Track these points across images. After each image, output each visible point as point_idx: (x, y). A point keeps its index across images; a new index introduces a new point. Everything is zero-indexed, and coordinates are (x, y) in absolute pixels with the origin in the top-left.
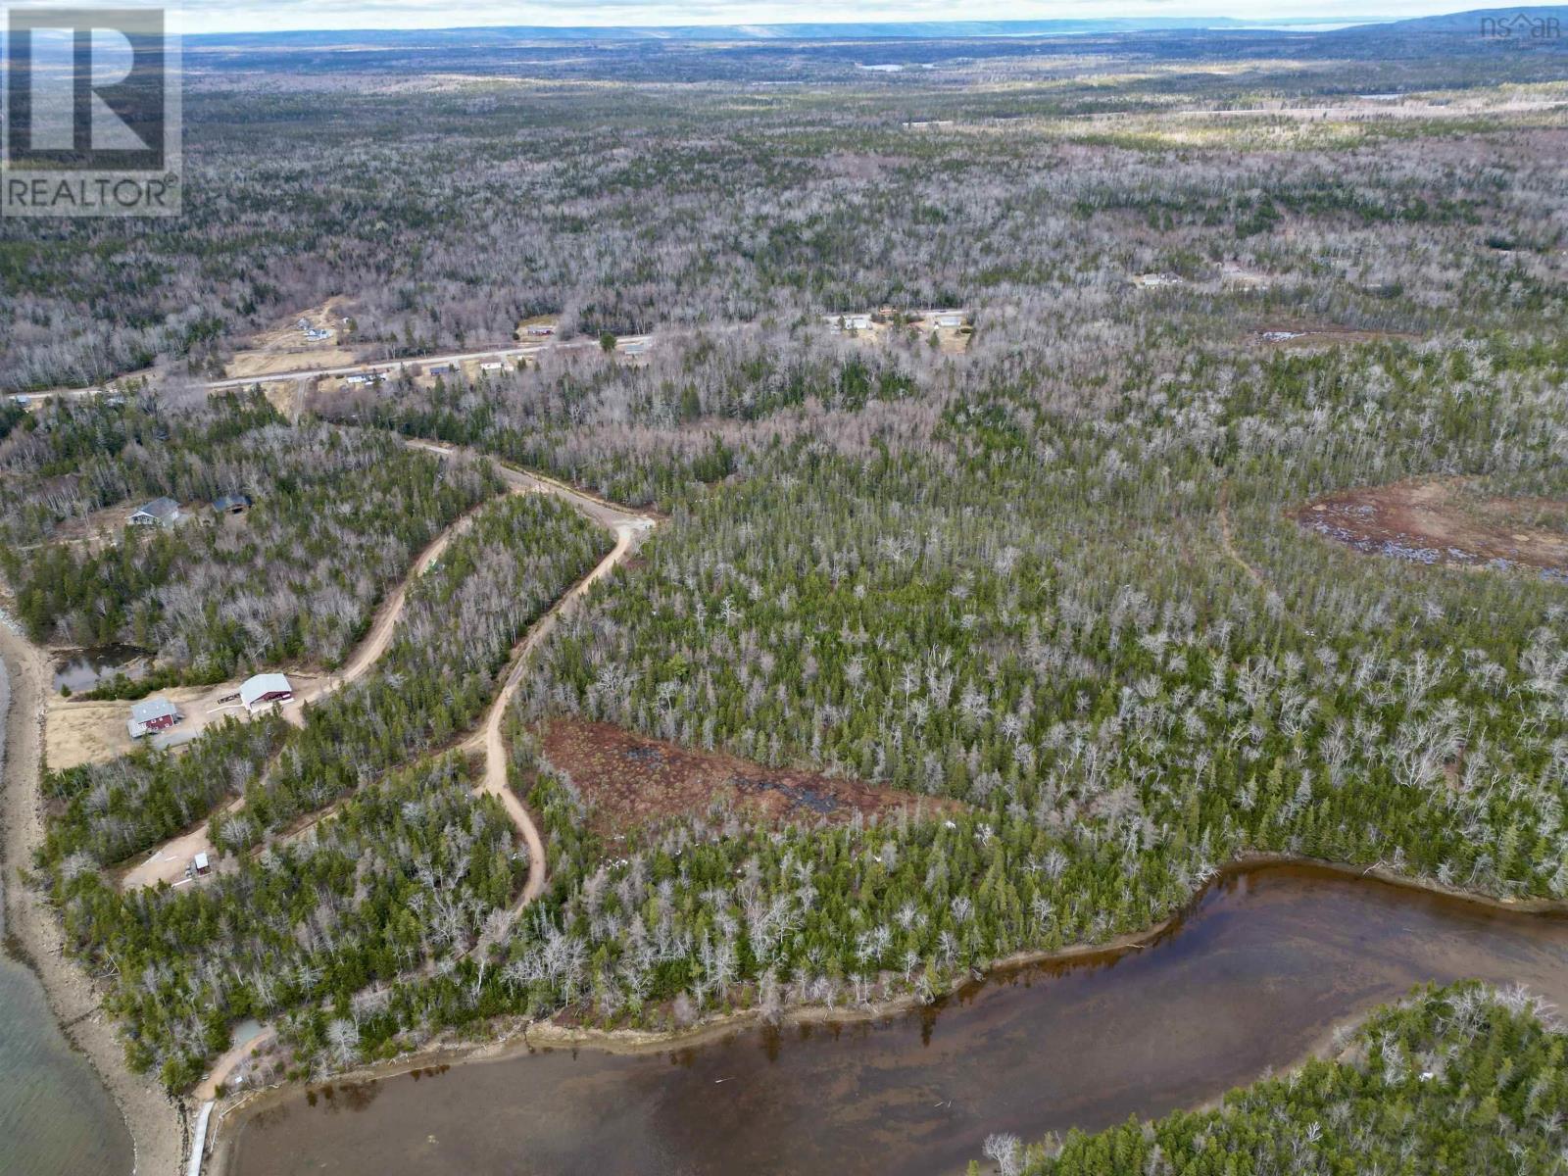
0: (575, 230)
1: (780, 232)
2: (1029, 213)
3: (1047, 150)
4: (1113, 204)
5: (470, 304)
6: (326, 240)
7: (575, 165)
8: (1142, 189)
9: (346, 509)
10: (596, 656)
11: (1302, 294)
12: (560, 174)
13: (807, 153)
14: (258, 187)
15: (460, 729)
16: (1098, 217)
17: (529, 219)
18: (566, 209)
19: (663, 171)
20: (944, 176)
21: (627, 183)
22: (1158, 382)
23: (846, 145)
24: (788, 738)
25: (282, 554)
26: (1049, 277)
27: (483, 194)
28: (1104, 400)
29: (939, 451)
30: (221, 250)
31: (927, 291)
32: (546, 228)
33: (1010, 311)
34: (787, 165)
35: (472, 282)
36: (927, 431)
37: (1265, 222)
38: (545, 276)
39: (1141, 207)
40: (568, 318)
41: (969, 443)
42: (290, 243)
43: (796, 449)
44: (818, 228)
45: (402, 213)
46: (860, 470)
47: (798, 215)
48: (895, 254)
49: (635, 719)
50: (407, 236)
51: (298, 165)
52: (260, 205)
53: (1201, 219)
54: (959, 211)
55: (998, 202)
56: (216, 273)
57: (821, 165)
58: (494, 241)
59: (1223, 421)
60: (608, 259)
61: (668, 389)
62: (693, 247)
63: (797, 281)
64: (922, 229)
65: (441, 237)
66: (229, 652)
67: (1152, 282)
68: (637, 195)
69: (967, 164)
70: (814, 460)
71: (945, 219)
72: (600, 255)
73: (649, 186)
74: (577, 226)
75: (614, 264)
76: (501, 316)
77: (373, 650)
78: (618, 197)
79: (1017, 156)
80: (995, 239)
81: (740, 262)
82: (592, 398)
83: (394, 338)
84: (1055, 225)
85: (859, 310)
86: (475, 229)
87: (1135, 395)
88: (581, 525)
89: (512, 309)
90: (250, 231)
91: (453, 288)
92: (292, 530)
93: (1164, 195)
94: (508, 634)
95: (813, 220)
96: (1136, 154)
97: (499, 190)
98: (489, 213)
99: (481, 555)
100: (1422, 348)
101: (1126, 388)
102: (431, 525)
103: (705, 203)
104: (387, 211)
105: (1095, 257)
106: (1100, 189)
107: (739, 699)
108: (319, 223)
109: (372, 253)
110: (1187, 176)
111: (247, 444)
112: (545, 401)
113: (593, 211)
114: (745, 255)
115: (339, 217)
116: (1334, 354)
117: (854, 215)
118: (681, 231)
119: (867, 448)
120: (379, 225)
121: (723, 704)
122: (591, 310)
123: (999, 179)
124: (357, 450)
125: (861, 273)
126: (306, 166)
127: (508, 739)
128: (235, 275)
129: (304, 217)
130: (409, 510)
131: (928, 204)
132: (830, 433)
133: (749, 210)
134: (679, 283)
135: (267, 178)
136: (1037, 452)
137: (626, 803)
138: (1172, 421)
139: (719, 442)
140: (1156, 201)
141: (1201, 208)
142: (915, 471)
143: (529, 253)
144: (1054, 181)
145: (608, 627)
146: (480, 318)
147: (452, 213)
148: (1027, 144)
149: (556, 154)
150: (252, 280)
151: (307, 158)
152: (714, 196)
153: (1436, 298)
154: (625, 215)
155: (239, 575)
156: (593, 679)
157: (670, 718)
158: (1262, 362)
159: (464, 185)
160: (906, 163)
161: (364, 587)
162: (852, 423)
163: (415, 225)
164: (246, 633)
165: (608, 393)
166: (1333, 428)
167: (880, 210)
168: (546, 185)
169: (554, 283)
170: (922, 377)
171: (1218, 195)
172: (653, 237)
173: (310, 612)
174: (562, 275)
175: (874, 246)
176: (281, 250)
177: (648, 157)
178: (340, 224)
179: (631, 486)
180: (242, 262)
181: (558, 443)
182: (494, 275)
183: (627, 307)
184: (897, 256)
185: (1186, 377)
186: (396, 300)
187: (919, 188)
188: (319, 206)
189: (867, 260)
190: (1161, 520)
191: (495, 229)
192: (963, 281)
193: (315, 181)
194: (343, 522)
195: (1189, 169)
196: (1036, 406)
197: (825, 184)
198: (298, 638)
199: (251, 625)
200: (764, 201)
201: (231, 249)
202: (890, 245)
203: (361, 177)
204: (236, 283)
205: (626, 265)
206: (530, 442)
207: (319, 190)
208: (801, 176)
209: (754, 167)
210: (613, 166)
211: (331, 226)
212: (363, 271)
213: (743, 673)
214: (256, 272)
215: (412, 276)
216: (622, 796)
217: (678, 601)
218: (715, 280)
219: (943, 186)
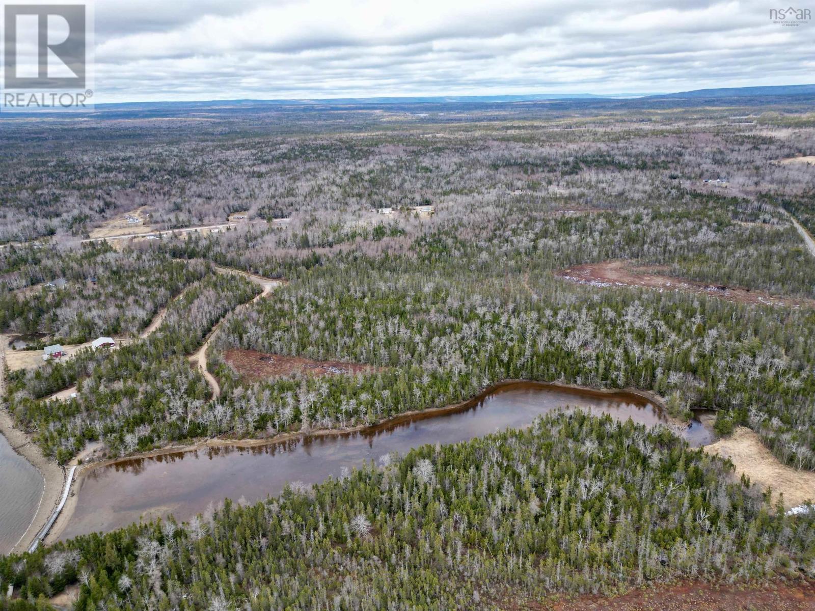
0: (259, 177)
1: (355, 176)
2: (469, 169)
3: (481, 143)
4: (508, 164)
5: (207, 206)
6: (140, 183)
7: (262, 151)
8: (521, 158)
9: (143, 279)
10: (248, 325)
11: (581, 196)
12: (254, 155)
13: (372, 145)
14: (109, 163)
15: (187, 353)
16: (501, 169)
17: (238, 172)
18: (255, 169)
19: (303, 153)
20: (433, 154)
21: (284, 158)
22: (509, 227)
23: (390, 143)
24: (328, 350)
25: (113, 295)
26: (472, 192)
27: (216, 164)
28: (484, 234)
29: (410, 254)
30: (89, 188)
31: (418, 198)
32: (245, 176)
33: (451, 204)
34: (360, 150)
35: (209, 198)
36: (406, 247)
37: (575, 169)
38: (243, 195)
39: (520, 165)
40: (253, 211)
41: (423, 251)
42: (123, 185)
43: (348, 254)
44: (372, 175)
45: (178, 172)
46: (374, 261)
47: (363, 170)
48: (406, 185)
49: (264, 346)
50: (179, 181)
51: (128, 154)
52: (109, 170)
53: (546, 169)
54: (437, 168)
55: (456, 164)
56: (86, 196)
57: (376, 150)
58: (220, 182)
59: (534, 241)
60: (273, 188)
61: (295, 236)
62: (313, 183)
63: (360, 196)
64: (419, 175)
65: (195, 181)
66: (87, 331)
67: (517, 193)
68: (289, 162)
69: (444, 149)
70: (355, 259)
71: (431, 171)
72: (270, 187)
73: (295, 159)
74: (260, 175)
75: (276, 190)
76: (221, 210)
77: (153, 328)
78: (280, 164)
79: (467, 145)
80: (452, 179)
81: (335, 189)
82: (260, 240)
83: (170, 220)
84: (480, 173)
85: (387, 207)
86: (211, 177)
87: (498, 233)
88: (248, 283)
89: (227, 209)
90: (104, 181)
91: (200, 201)
92: (118, 287)
93: (531, 160)
94: (212, 321)
95: (370, 172)
96: (521, 144)
97: (225, 162)
98: (219, 170)
99: (202, 293)
100: (623, 213)
101: (495, 230)
102: (180, 285)
103: (321, 165)
104: (170, 172)
105: (496, 184)
106: (503, 158)
107: (308, 337)
108: (137, 177)
109: (162, 188)
110: (542, 152)
111: (99, 259)
112: (237, 241)
113: (268, 169)
114: (337, 186)
115: (147, 174)
116: (587, 216)
117: (390, 170)
118: (309, 176)
119: (379, 253)
120: (166, 177)
121: (301, 339)
122: (263, 208)
123: (457, 154)
124: (149, 261)
125: (390, 192)
126: (133, 154)
127: (208, 355)
128: (96, 197)
129: (130, 175)
130: (171, 279)
131: (424, 165)
132: (364, 249)
133: (341, 168)
134: (305, 197)
135: (113, 160)
136: (452, 253)
137: (256, 374)
138: (512, 241)
139: (314, 254)
140: (528, 163)
141: (547, 166)
142: (398, 261)
143: (236, 186)
144: (481, 156)
145: (254, 315)
146: (211, 212)
147: (201, 171)
148: (472, 141)
149: (253, 147)
150: (104, 199)
151: (133, 152)
152: (325, 163)
153: (637, 196)
154: (283, 171)
155: (93, 303)
156: (246, 332)
157: (278, 345)
158: (556, 220)
159: (207, 161)
160: (415, 149)
161: (149, 305)
162: (374, 245)
163: (183, 177)
164: (96, 324)
165: (267, 237)
166: (580, 242)
167: (401, 167)
168: (246, 159)
169: (247, 198)
170: (408, 229)
171: (555, 159)
172: (295, 179)
173: (124, 315)
174: (251, 195)
175: (397, 181)
176: (119, 187)
177: (297, 148)
178: (147, 177)
179: (273, 270)
180: (99, 192)
181: (241, 255)
182: (219, 195)
183: (280, 206)
184: (407, 186)
185: (521, 225)
186: (172, 206)
187: (421, 158)
188: (137, 170)
189: (393, 187)
190: (499, 276)
191: (221, 177)
192: (434, 194)
193: (137, 161)
194: (141, 284)
195: (543, 150)
196: (456, 238)
197: (377, 157)
198: (119, 325)
199: (97, 321)
200: (348, 164)
201: (95, 187)
202: (404, 181)
203: (159, 158)
204: (96, 201)
205: (281, 190)
206: (229, 256)
207: (138, 164)
208: (367, 154)
209: (346, 151)
210: (279, 151)
211: (143, 178)
212: (157, 195)
213: (311, 328)
214: (105, 196)
215: (180, 196)
216: (255, 371)
217: (286, 306)
218: (322, 196)
219: (432, 158)
